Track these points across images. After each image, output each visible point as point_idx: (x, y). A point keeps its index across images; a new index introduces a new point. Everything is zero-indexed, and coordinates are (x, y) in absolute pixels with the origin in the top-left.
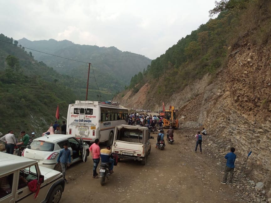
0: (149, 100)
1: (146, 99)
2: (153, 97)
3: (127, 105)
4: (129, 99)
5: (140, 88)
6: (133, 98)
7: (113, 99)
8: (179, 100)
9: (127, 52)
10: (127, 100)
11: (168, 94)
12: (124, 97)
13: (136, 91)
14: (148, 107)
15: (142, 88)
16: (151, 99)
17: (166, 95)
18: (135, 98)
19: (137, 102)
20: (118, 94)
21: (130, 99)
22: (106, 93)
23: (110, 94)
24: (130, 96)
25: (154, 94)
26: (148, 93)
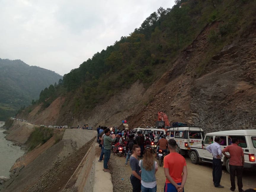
0: (64, 115)
1: (60, 113)
2: (70, 111)
3: (36, 121)
4: (37, 115)
5: (52, 102)
6: (43, 113)
7: (16, 115)
8: (105, 112)
9: (35, 67)
10: (35, 116)
11: (90, 106)
12: (31, 112)
13: (47, 105)
14: (64, 122)
15: (54, 102)
16: (66, 113)
17: (87, 107)
18: (46, 114)
19: (48, 118)
20: (23, 109)
21: (39, 114)
22: (8, 109)
23: (14, 110)
24: (39, 111)
25: (71, 106)
26: (63, 106)
